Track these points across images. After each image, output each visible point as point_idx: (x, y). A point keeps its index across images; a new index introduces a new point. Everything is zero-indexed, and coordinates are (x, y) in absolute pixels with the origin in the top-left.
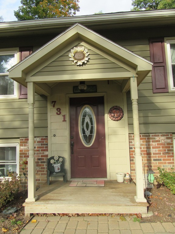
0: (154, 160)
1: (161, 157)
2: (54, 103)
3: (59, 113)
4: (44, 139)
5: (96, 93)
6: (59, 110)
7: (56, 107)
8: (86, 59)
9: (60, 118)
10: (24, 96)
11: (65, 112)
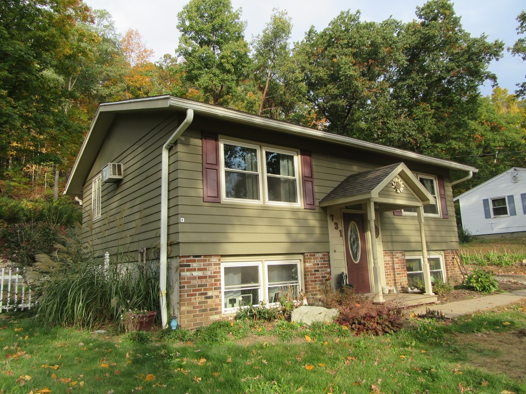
0: (398, 274)
1: (400, 271)
2: (332, 216)
3: (337, 228)
4: (325, 255)
5: (361, 211)
6: (336, 224)
7: (335, 221)
8: (402, 189)
9: (337, 233)
10: (310, 206)
11: (341, 227)
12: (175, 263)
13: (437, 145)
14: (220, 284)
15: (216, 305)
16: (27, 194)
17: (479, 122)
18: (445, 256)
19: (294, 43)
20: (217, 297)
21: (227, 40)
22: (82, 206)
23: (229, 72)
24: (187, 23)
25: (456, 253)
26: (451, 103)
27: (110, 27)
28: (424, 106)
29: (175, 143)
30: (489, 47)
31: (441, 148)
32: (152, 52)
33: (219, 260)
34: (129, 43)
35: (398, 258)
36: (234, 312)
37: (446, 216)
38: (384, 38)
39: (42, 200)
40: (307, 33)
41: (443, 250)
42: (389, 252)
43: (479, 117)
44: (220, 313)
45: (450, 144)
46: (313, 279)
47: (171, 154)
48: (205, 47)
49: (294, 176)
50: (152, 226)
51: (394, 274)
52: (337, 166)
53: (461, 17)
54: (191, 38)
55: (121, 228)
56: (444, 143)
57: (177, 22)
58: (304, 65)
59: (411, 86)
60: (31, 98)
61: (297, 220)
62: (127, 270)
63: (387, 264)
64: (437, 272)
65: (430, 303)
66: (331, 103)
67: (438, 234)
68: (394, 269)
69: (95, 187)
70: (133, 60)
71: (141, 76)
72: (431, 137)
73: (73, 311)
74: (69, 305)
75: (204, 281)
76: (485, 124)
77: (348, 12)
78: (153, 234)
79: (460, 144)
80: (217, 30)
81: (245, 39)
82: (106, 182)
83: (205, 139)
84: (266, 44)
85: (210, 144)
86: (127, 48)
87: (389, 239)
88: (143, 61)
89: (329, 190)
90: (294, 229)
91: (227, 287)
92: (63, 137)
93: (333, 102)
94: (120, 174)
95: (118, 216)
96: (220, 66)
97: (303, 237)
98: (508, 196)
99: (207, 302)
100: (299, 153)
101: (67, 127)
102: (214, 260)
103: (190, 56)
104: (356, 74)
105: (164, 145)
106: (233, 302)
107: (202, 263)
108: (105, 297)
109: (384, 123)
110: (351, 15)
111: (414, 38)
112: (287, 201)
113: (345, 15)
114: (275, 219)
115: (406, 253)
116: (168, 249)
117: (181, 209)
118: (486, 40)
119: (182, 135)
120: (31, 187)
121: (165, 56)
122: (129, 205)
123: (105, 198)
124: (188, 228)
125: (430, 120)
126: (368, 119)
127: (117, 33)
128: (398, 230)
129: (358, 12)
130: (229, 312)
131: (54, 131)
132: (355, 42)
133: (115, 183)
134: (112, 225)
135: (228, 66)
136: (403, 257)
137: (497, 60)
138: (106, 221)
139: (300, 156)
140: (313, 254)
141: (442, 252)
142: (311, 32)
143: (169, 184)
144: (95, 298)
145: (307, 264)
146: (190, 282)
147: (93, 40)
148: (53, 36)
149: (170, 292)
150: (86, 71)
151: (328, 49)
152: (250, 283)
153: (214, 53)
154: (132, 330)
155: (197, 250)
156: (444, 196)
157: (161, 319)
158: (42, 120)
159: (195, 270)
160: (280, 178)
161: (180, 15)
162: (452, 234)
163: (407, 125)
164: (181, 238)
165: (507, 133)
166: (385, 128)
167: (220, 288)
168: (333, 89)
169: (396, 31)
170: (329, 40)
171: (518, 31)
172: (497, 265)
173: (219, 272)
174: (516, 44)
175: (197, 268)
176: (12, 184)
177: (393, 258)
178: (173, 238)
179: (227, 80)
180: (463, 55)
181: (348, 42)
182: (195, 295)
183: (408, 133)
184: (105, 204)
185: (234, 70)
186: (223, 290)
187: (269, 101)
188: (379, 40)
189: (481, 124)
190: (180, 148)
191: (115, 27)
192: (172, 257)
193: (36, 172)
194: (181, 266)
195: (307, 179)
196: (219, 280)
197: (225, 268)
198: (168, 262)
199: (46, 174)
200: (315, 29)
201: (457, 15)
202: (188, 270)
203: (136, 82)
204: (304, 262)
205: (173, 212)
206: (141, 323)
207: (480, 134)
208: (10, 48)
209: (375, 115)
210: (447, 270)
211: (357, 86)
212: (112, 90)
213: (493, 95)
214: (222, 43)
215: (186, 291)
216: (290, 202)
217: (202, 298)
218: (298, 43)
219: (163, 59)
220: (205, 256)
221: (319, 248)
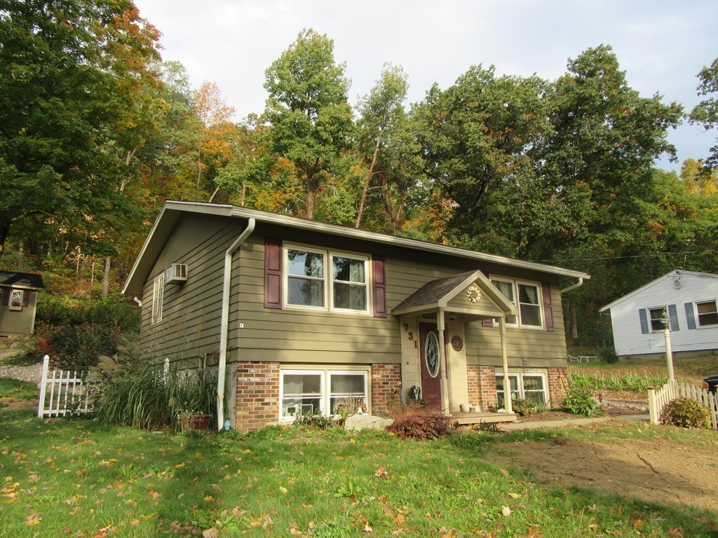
0: (484, 392)
1: (488, 389)
2: (406, 326)
3: (411, 338)
4: (397, 367)
6: (411, 334)
7: (409, 331)
8: (478, 298)
9: (412, 343)
10: (381, 314)
11: (416, 337)
12: (233, 368)
13: (598, 235)
14: (278, 391)
15: (273, 412)
16: (69, 289)
17: (661, 206)
18: (548, 374)
19: (411, 104)
20: (275, 404)
21: (324, 102)
22: (141, 307)
23: (325, 142)
24: (277, 81)
25: (563, 372)
26: (617, 181)
27: (183, 82)
28: (580, 186)
29: (238, 249)
30: (665, 111)
31: (603, 240)
32: (233, 110)
33: (278, 367)
34: (204, 99)
35: (486, 374)
36: (293, 420)
37: (551, 329)
38: (525, 101)
39: (88, 297)
40: (429, 92)
41: (547, 368)
42: (475, 366)
43: (661, 199)
44: (277, 420)
45: (614, 235)
46: (381, 391)
47: (234, 259)
48: (298, 111)
49: (364, 282)
50: (212, 332)
51: (480, 392)
52: (414, 271)
53: (625, 72)
54: (280, 99)
55: (182, 333)
56: (607, 234)
57: (264, 80)
58: (421, 133)
59: (564, 158)
60: (87, 179)
61: (365, 328)
62: (187, 375)
63: (471, 380)
64: (537, 393)
65: (507, 422)
66: (455, 182)
67: (539, 349)
68: (480, 386)
69: (157, 287)
70: (208, 119)
71: (219, 140)
72: (589, 226)
73: (132, 411)
74: (129, 405)
75: (261, 387)
76: (669, 208)
77: (480, 67)
78: (213, 339)
79: (628, 235)
80: (314, 89)
81: (348, 101)
82: (168, 284)
83: (269, 245)
84: (375, 107)
85: (273, 250)
86: (202, 106)
87: (475, 352)
88: (221, 122)
89: (403, 298)
90: (362, 338)
91: (286, 395)
92: (120, 224)
93: (459, 181)
94: (184, 276)
95: (180, 320)
96: (316, 134)
97: (371, 347)
98: (670, 306)
99: (263, 408)
100: (371, 258)
101: (126, 212)
102: (273, 366)
103: (279, 122)
104: (487, 146)
105: (228, 251)
106: (291, 410)
107: (260, 369)
108: (163, 400)
109: (527, 206)
110: (484, 72)
111: (565, 98)
112: (354, 308)
113: (476, 71)
114: (339, 326)
115: (496, 369)
116: (227, 354)
117: (241, 315)
118: (661, 102)
119: (245, 241)
120: (74, 280)
121: (250, 116)
122: (191, 309)
123: (167, 300)
124: (246, 334)
125: (588, 203)
126: (506, 200)
127: (190, 89)
128: (487, 343)
129: (492, 67)
130: (286, 420)
131: (110, 217)
132: (488, 105)
133: (178, 284)
134: (173, 329)
135: (325, 135)
136: (493, 373)
137: (674, 127)
138: (167, 325)
139: (371, 261)
140: (382, 365)
141: (546, 369)
142: (433, 91)
143: (231, 289)
144: (155, 401)
145: (375, 376)
146: (247, 388)
147: (161, 108)
148: (115, 107)
149: (228, 397)
150: (150, 135)
151: (455, 112)
152: (311, 392)
153: (309, 119)
154: (188, 428)
155: (255, 356)
156: (549, 306)
157: (217, 424)
158: (98, 204)
159: (252, 375)
160: (349, 285)
161: (268, 72)
162: (559, 350)
163: (558, 209)
164: (240, 343)
165: (698, 221)
166: (529, 213)
167: (278, 395)
168: (458, 164)
169: (541, 92)
170: (456, 101)
171: (698, 91)
172: (634, 390)
173: (278, 379)
174: (695, 110)
175: (255, 374)
176: (52, 275)
177: (479, 374)
178: (232, 344)
179: (323, 152)
180: (630, 120)
181: (480, 104)
182: (252, 400)
183: (559, 221)
184: (167, 306)
185: (332, 140)
186: (281, 397)
187: (378, 177)
188: (519, 103)
189: (662, 208)
190: (242, 254)
191: (189, 82)
192: (231, 363)
193: (82, 260)
194: (239, 371)
195: (379, 285)
196: (278, 387)
197: (284, 376)
198: (226, 368)
199: (94, 263)
200: (439, 87)
201: (620, 69)
202: (245, 376)
203: (211, 148)
204: (372, 373)
205: (233, 317)
206: (197, 423)
207: (661, 221)
208: (66, 123)
209: (516, 196)
210: (550, 391)
211: (490, 161)
212: (181, 160)
213: (683, 168)
214: (319, 106)
215: (243, 396)
216: (359, 309)
217: (259, 404)
218: (416, 105)
219: (247, 119)
220: (264, 362)
221: (390, 359)
